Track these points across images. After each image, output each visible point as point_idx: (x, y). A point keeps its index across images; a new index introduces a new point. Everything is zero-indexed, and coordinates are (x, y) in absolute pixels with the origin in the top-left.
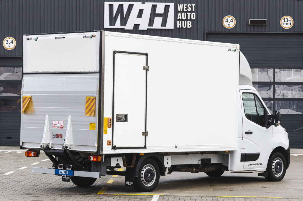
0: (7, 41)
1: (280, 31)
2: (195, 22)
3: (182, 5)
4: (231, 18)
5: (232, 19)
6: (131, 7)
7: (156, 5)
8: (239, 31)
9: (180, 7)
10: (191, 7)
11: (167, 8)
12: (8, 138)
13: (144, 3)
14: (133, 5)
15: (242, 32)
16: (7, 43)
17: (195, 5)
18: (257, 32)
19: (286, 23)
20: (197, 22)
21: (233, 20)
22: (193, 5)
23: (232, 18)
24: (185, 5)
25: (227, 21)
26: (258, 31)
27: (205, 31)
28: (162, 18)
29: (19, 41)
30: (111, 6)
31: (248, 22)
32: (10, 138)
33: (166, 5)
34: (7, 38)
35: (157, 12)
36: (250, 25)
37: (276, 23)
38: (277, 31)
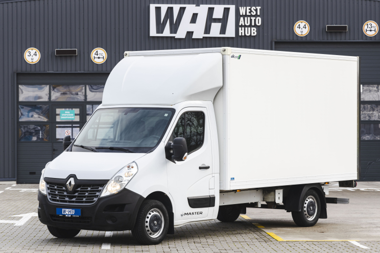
0: (29, 53)
1: (362, 39)
2: (261, 28)
3: (245, 8)
4: (304, 24)
6: (182, 10)
7: (213, 8)
8: (313, 39)
9: (242, 11)
10: (256, 10)
11: (227, 11)
12: (31, 173)
13: (198, 5)
14: (185, 8)
15: (317, 40)
16: (29, 55)
17: (260, 7)
19: (369, 29)
20: (263, 28)
21: (307, 26)
22: (259, 8)
24: (248, 8)
25: (300, 28)
26: (337, 39)
27: (272, 39)
28: (220, 24)
29: (44, 53)
30: (158, 10)
31: (324, 28)
32: (34, 173)
33: (225, 8)
34: (29, 50)
35: (214, 16)
36: (327, 32)
37: (358, 29)
38: (359, 39)
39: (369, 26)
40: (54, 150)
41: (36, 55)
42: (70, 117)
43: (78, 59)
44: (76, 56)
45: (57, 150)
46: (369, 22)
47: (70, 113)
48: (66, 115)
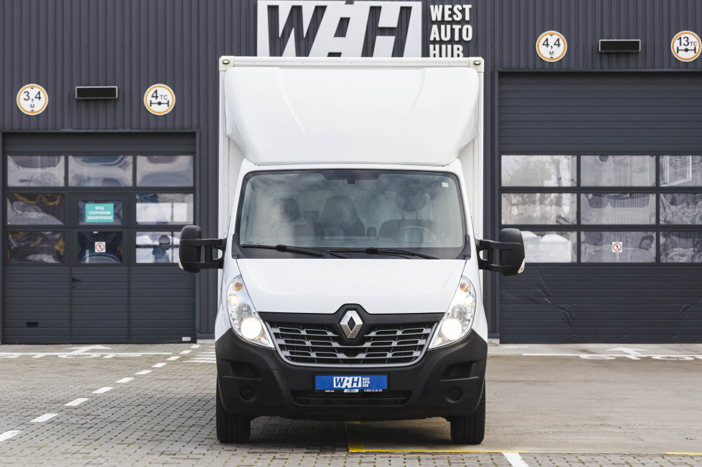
0: (27, 94)
1: (670, 66)
2: (472, 46)
3: (441, 7)
4: (555, 37)
5: (558, 40)
6: (320, 12)
7: (380, 8)
8: (574, 67)
9: (436, 12)
10: (463, 11)
11: (405, 13)
12: (30, 324)
13: (350, 2)
14: (324, 8)
15: (581, 69)
16: (27, 98)
17: (470, 6)
18: (617, 68)
19: (684, 47)
20: (476, 46)
21: (561, 42)
22: (467, 7)
23: (558, 37)
24: (447, 7)
25: (547, 45)
26: (620, 68)
27: (494, 67)
28: (393, 38)
29: (55, 94)
30: (273, 10)
31: (595, 46)
32: (35, 324)
33: (402, 8)
34: (27, 88)
35: (382, 24)
36: (601, 53)
37: (662, 47)
38: (663, 68)
39: (684, 41)
40: (74, 280)
41: (40, 98)
42: (105, 218)
43: (119, 104)
44: (115, 100)
45: (79, 281)
46: (683, 34)
47: (105, 210)
48: (97, 213)
